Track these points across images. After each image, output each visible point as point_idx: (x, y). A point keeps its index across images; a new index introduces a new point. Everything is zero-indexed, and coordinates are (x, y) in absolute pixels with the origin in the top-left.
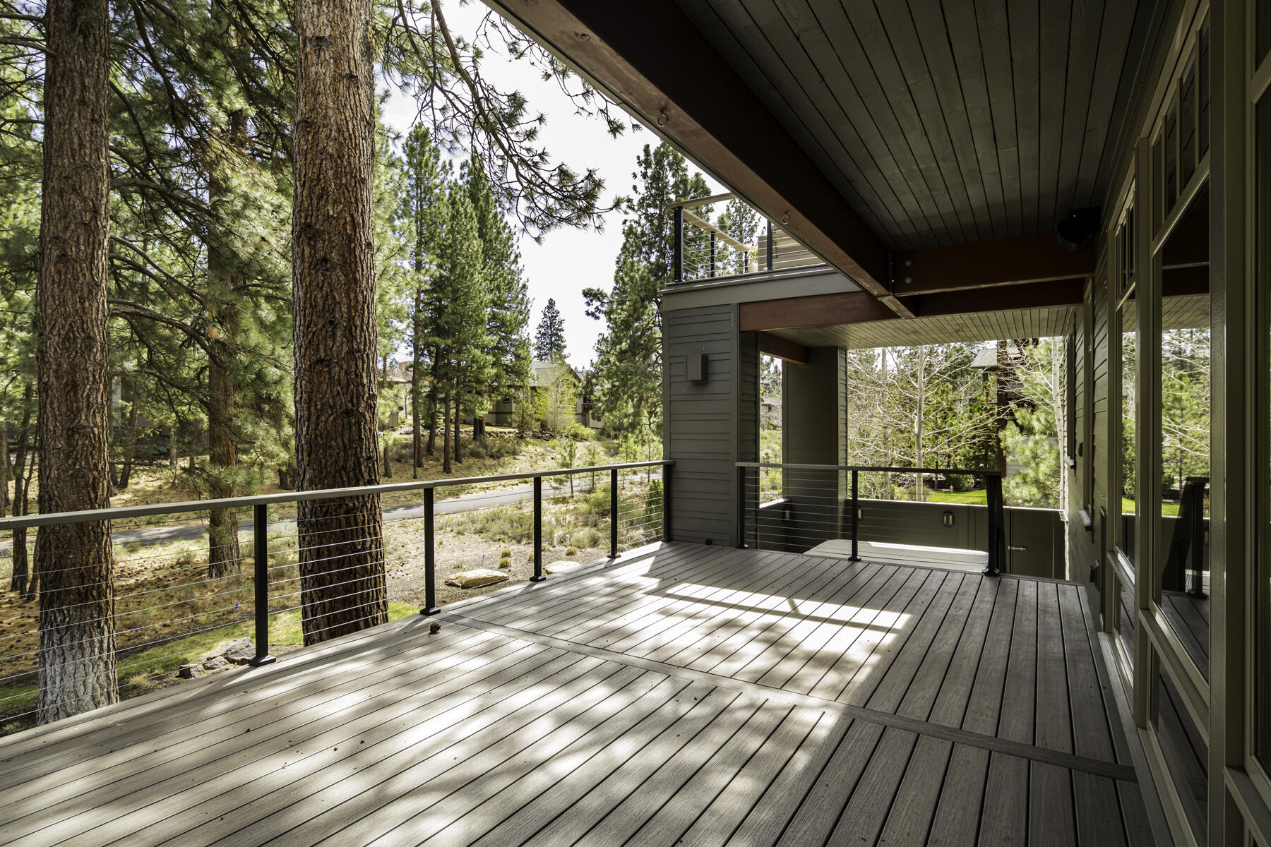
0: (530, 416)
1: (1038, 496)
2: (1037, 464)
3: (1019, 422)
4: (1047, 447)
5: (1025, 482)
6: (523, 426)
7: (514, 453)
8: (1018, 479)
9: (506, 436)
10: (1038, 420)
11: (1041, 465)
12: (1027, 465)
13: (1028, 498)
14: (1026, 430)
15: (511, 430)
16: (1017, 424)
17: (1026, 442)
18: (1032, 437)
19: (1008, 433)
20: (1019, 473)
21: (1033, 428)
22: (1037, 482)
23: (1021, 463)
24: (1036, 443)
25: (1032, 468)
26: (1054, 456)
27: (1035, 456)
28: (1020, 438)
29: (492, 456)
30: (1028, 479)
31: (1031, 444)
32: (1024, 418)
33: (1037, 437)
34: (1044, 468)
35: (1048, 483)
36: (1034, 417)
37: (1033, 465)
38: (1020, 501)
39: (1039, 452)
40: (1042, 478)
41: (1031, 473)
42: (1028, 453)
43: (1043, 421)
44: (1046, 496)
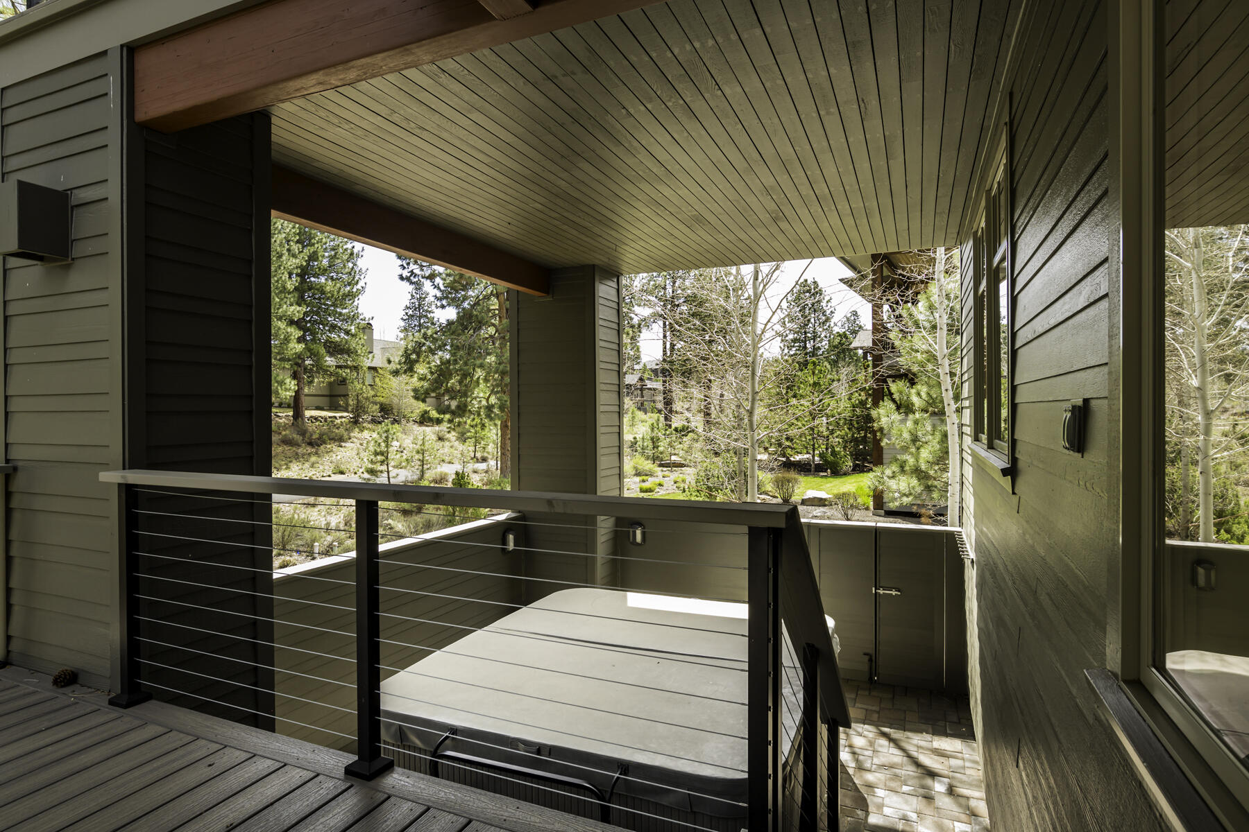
0: (367, 399)
1: (919, 489)
2: (918, 449)
3: (896, 396)
4: (929, 428)
5: (902, 470)
6: (359, 411)
7: (340, 440)
8: (895, 468)
9: (338, 421)
10: (919, 394)
11: (922, 450)
12: (905, 449)
13: (907, 491)
14: (904, 408)
15: (345, 414)
16: (894, 401)
17: (903, 421)
18: (911, 416)
19: (882, 411)
20: (897, 460)
21: (913, 405)
22: (918, 472)
23: (898, 447)
24: (916, 422)
25: (911, 454)
26: (938, 436)
27: (915, 439)
28: (896, 417)
29: (311, 444)
30: (907, 468)
31: (910, 424)
32: (901, 393)
33: (917, 415)
34: (925, 454)
35: (932, 473)
36: (913, 391)
37: (913, 450)
38: (897, 495)
39: (919, 434)
40: (923, 467)
41: (911, 461)
42: (906, 435)
43: (924, 395)
44: (929, 489)
